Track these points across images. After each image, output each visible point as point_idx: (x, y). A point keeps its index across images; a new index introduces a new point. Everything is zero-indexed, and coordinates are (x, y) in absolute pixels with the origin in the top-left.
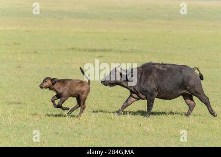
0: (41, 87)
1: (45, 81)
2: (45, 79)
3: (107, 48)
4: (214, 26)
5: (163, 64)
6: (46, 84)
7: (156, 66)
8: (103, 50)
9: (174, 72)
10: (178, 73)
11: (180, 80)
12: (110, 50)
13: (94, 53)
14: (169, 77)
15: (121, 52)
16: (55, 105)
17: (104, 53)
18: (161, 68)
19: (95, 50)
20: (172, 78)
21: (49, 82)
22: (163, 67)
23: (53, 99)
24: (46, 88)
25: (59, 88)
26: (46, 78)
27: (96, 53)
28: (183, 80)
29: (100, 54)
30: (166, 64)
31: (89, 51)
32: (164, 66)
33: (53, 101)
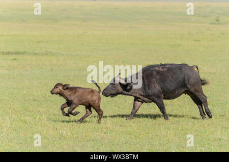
0: (52, 93)
1: (56, 87)
2: (56, 85)
3: (21, 50)
4: (131, 27)
5: (161, 65)
6: (57, 90)
7: (155, 68)
8: (17, 53)
9: (174, 71)
10: (179, 72)
11: (181, 78)
12: (24, 53)
13: (8, 56)
14: (170, 78)
15: (35, 55)
16: (63, 113)
17: (18, 56)
18: (161, 69)
19: (8, 53)
20: (173, 78)
21: (61, 88)
22: (162, 68)
23: (63, 107)
24: (56, 94)
25: (70, 95)
26: (58, 84)
27: (10, 55)
28: (184, 78)
29: (15, 56)
30: (165, 65)
31: (3, 54)
32: (163, 66)
33: (62, 109)
